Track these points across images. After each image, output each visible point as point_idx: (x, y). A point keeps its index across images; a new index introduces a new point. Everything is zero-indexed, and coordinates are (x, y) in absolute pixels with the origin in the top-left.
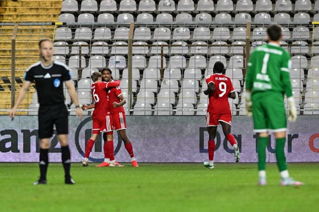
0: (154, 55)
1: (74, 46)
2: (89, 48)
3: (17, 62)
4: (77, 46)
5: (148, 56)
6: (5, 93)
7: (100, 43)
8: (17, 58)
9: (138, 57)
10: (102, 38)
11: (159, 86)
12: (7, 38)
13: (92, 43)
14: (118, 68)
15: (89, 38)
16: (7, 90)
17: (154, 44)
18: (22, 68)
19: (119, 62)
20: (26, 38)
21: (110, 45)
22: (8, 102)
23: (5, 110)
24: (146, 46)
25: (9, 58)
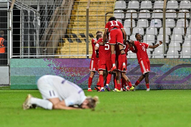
0: (180, 18)
1: (127, 13)
2: (137, 14)
3: (90, 24)
4: (129, 13)
5: (176, 19)
6: (82, 44)
7: (145, 11)
8: (90, 21)
9: (170, 20)
10: (146, 7)
11: (183, 39)
12: (83, 8)
13: (139, 11)
14: (156, 27)
15: (137, 8)
16: (84, 42)
17: (180, 11)
18: (94, 28)
19: (157, 23)
20: (96, 8)
21: (151, 12)
22: (84, 50)
23: (82, 55)
24: (175, 12)
25: (85, 21)
